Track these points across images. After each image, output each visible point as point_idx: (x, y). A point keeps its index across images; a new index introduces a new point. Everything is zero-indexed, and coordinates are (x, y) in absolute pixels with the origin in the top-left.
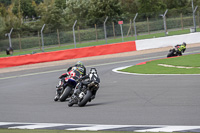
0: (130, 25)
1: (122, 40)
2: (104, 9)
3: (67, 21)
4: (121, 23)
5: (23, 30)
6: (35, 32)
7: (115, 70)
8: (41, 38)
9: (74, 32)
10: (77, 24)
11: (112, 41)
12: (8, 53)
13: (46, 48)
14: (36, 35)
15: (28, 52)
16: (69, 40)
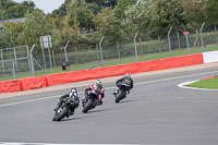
0: (196, 35)
1: (189, 52)
2: (168, 18)
3: (127, 32)
4: (186, 33)
5: (80, 42)
6: (94, 45)
7: (180, 85)
8: (99, 51)
9: (135, 44)
10: (139, 36)
11: (178, 54)
12: (64, 68)
13: (106, 62)
14: (94, 48)
15: (86, 67)
16: (130, 53)
